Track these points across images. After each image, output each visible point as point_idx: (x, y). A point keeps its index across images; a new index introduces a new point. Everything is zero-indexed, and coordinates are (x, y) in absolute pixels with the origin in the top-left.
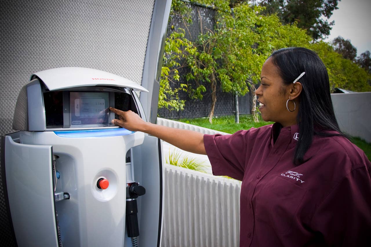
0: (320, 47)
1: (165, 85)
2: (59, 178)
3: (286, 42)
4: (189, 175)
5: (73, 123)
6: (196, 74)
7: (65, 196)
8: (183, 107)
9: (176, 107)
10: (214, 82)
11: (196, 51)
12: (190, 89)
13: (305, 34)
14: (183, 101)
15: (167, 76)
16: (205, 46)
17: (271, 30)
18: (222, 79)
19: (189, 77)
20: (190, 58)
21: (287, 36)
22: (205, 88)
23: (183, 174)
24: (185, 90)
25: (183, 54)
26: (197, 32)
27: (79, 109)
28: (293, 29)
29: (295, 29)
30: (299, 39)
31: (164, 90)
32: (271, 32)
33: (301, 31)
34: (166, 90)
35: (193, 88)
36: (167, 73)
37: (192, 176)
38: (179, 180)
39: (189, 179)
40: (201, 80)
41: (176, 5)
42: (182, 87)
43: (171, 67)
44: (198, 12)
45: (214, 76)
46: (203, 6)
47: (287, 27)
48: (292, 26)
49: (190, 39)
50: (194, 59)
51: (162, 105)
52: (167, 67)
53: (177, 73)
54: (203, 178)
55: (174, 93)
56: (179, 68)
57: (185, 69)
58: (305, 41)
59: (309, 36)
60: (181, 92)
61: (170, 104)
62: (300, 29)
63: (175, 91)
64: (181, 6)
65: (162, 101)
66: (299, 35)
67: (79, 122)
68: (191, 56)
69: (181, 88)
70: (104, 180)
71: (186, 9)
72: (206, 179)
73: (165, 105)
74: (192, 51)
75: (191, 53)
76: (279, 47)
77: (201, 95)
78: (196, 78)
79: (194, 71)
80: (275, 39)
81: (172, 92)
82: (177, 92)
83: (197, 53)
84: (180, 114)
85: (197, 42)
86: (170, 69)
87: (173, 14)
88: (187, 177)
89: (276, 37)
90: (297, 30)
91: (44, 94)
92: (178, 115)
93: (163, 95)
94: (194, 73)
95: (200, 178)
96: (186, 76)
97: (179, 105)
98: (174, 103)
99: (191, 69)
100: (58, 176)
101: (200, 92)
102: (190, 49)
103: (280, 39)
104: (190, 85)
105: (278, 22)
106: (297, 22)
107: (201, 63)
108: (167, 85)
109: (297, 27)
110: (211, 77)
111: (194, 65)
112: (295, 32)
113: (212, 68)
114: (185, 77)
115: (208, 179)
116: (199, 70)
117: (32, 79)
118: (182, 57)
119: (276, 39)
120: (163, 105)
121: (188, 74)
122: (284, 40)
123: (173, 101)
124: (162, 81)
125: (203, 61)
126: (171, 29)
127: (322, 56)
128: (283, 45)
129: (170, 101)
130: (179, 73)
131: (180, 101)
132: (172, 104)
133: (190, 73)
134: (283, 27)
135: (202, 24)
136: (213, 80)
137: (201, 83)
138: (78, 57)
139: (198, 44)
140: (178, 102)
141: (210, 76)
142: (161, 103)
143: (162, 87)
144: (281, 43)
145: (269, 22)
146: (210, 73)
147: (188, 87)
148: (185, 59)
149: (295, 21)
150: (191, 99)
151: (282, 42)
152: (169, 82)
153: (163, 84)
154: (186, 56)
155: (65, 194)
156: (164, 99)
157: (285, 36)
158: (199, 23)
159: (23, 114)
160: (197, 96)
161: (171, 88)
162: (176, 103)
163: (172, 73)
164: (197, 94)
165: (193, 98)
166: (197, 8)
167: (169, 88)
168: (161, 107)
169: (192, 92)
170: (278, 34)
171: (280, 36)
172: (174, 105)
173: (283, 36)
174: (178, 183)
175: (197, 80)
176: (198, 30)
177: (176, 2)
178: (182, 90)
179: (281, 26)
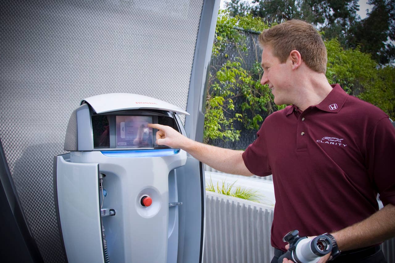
0: (387, 72)
1: (219, 115)
2: (105, 196)
3: (348, 67)
4: (241, 205)
5: (119, 145)
6: (251, 103)
7: (111, 212)
8: (239, 137)
9: (231, 138)
10: (270, 111)
11: (251, 79)
12: (246, 119)
13: (369, 59)
14: (238, 131)
15: (221, 106)
16: (261, 74)
17: (332, 55)
18: (279, 107)
19: (245, 107)
20: (245, 87)
21: (349, 61)
22: (261, 118)
23: (234, 203)
24: (240, 120)
25: (238, 83)
26: (252, 60)
27: (124, 131)
28: (355, 54)
29: (358, 54)
30: (363, 64)
31: (219, 120)
32: (331, 58)
33: (364, 55)
34: (220, 120)
35: (248, 118)
36: (222, 102)
37: (244, 205)
38: (230, 209)
39: (241, 209)
40: (257, 109)
41: (229, 33)
42: (237, 116)
43: (225, 97)
44: (252, 39)
45: (271, 105)
46: (258, 33)
47: (349, 52)
48: (354, 50)
49: (245, 67)
50: (249, 88)
51: (216, 136)
52: (221, 96)
53: (231, 102)
54: (255, 207)
55: (228, 123)
56: (234, 97)
57: (241, 99)
58: (369, 66)
59: (373, 61)
60: (236, 122)
61: (225, 135)
62: (363, 54)
63: (230, 121)
64: (235, 34)
65: (216, 131)
66: (363, 60)
67: (124, 144)
68: (246, 85)
69: (236, 118)
70: (147, 198)
71: (240, 37)
72: (258, 209)
73: (220, 135)
74: (246, 80)
75: (246, 82)
76: (340, 73)
77: (258, 125)
78: (252, 107)
79: (249, 100)
80: (335, 65)
81: (227, 122)
82: (233, 122)
83: (252, 82)
84: (236, 145)
85: (253, 70)
86: (225, 99)
87: (227, 42)
88: (239, 206)
89: (337, 63)
90: (360, 55)
91: (92, 117)
92: (234, 146)
93: (218, 125)
94: (250, 102)
95: (252, 207)
96: (242, 106)
97: (234, 135)
98: (229, 133)
99: (247, 99)
100: (105, 194)
101: (256, 121)
102: (244, 78)
103: (341, 64)
104: (245, 115)
105: (339, 47)
106: (360, 46)
107: (257, 92)
108: (221, 115)
109: (359, 52)
110: (268, 107)
111: (249, 94)
112: (357, 57)
113: (269, 97)
114: (240, 107)
115: (261, 209)
116: (255, 99)
117: (81, 104)
118: (236, 86)
119: (337, 65)
120: (218, 136)
121: (243, 104)
122: (346, 65)
123: (228, 132)
124: (216, 111)
125: (260, 90)
126: (225, 57)
127: (389, 81)
128: (345, 71)
129: (224, 132)
130: (233, 102)
131: (235, 131)
132: (227, 134)
133: (245, 103)
134: (344, 52)
135: (257, 51)
136: (270, 109)
137: (257, 112)
138: (125, 84)
139: (253, 73)
140: (233, 133)
141: (267, 105)
142: (215, 134)
143: (217, 117)
144: (342, 69)
145: (329, 47)
146: (266, 102)
147: (244, 117)
148: (240, 88)
149: (358, 45)
150: (247, 129)
151: (344, 68)
152: (223, 112)
153: (217, 114)
154: (240, 85)
155: (111, 210)
156: (219, 129)
157: (347, 62)
158: (254, 51)
159: (73, 137)
160: (252, 126)
161: (225, 118)
162: (231, 133)
163: (226, 103)
164: (253, 124)
165: (249, 128)
166: (252, 36)
167: (224, 118)
168: (216, 138)
169: (248, 122)
170: (339, 60)
171: (342, 61)
172: (229, 135)
173: (345, 61)
174: (230, 213)
175: (253, 109)
176: (253, 58)
177: (230, 30)
178: (237, 120)
179: (342, 51)
